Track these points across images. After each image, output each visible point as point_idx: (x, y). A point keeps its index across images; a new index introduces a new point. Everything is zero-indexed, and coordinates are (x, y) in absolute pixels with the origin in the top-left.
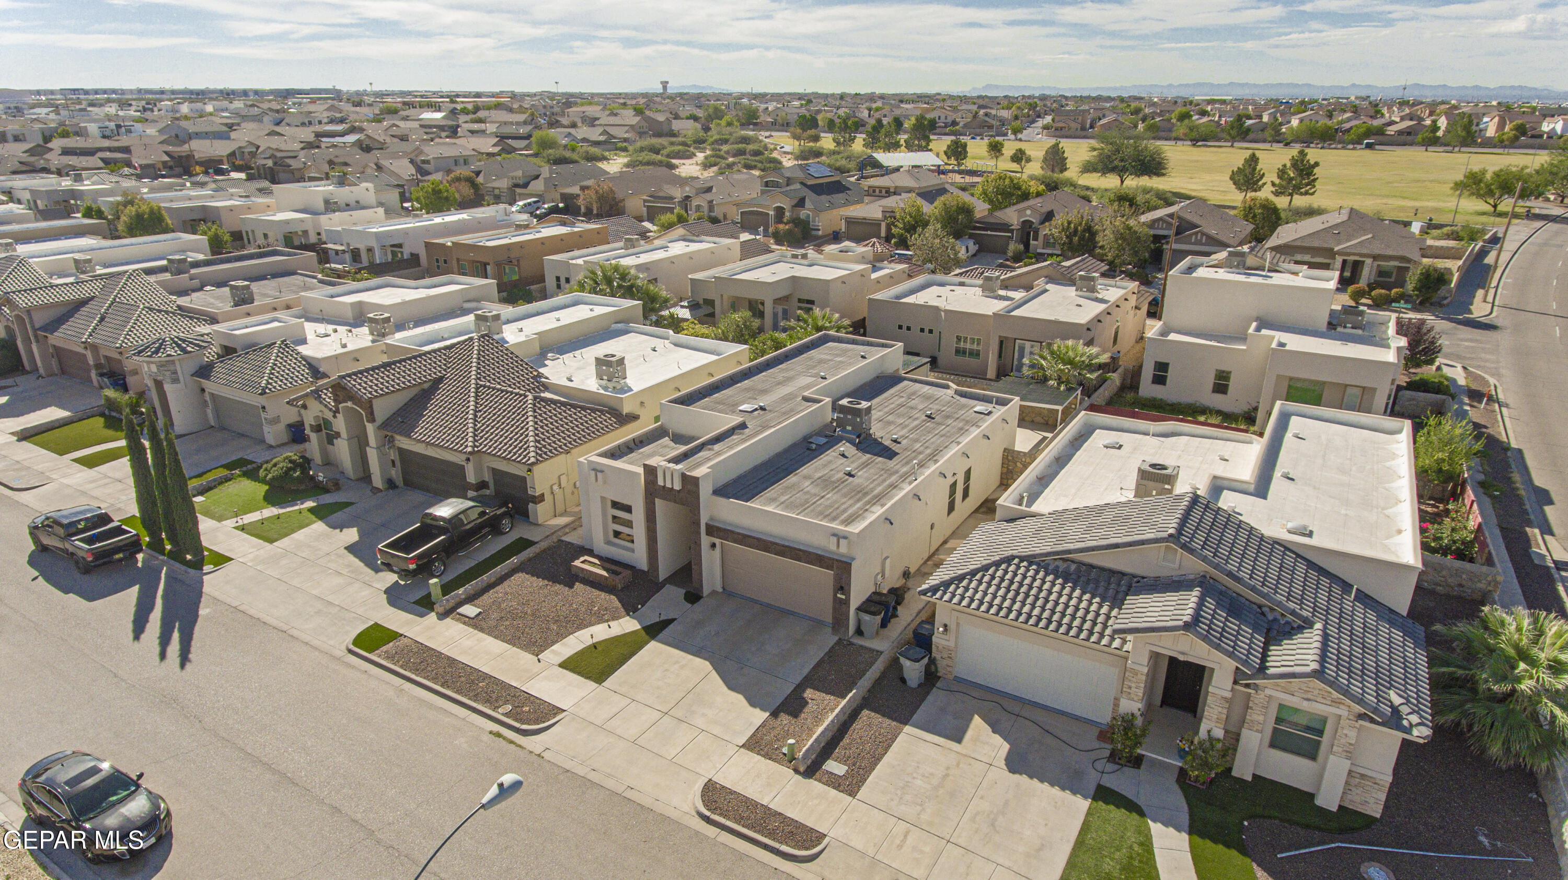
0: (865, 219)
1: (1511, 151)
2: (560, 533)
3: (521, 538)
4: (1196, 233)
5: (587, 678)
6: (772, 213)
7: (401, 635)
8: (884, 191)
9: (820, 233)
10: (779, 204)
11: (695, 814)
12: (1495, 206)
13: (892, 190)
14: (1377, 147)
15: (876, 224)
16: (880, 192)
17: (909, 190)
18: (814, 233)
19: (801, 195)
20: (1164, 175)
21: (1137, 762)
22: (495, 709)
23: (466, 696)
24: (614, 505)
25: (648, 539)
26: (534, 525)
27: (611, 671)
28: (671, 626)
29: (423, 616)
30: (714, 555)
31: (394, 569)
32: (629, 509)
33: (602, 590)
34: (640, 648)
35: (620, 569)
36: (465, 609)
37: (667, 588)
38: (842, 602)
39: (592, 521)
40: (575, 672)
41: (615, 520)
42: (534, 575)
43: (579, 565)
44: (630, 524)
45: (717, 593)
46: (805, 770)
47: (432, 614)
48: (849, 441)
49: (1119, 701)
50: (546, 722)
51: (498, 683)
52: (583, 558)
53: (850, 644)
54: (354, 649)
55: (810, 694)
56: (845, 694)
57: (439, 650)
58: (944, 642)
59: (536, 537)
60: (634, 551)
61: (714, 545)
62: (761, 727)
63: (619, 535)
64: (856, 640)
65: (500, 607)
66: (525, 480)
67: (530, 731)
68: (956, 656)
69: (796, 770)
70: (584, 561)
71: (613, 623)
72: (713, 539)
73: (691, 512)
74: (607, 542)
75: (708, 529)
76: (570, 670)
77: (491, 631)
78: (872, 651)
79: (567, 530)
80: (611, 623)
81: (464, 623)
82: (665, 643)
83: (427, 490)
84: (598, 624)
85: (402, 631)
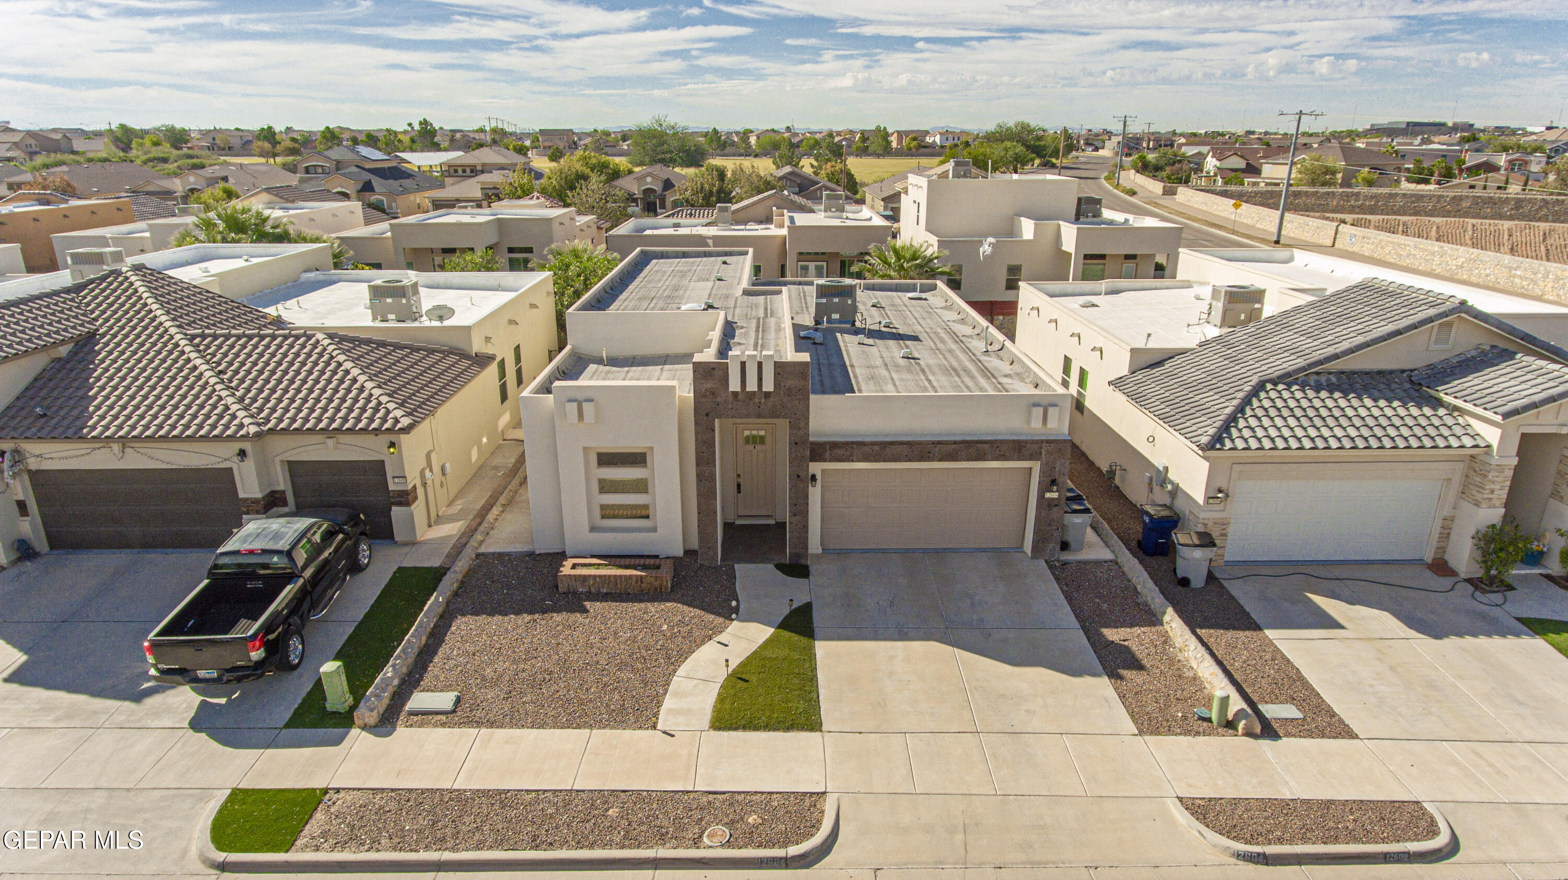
0: (457, 200)
1: (918, 157)
2: (473, 543)
3: (401, 570)
5: (788, 729)
7: (326, 791)
8: (468, 170)
10: (340, 189)
11: (1233, 860)
13: (479, 168)
19: (367, 181)
21: (1513, 585)
22: (696, 842)
23: (609, 845)
24: (606, 459)
25: (700, 495)
26: (413, 543)
27: (813, 704)
28: (815, 614)
29: (337, 741)
30: (815, 494)
31: (202, 674)
32: (637, 459)
33: (641, 601)
34: (812, 657)
35: (648, 561)
36: (419, 700)
37: (740, 569)
38: (1052, 504)
39: (564, 497)
40: (756, 728)
41: (606, 487)
42: (492, 614)
43: (573, 572)
44: (641, 486)
45: (818, 556)
46: (1258, 729)
47: (355, 732)
48: (843, 331)
49: (1452, 519)
50: (816, 826)
51: (641, 797)
52: (569, 563)
53: (1065, 564)
54: (221, 856)
55: (1112, 634)
56: (1152, 619)
57: (447, 785)
58: (1216, 515)
59: (436, 562)
60: (654, 529)
61: (814, 478)
62: (1122, 697)
63: (608, 512)
64: (1067, 556)
65: (484, 678)
66: (379, 467)
67: (802, 856)
68: (1231, 530)
69: (1249, 734)
70: (574, 566)
71: (722, 638)
72: (816, 468)
73: (792, 426)
74: (593, 529)
75: (812, 451)
76: (744, 728)
77: (513, 720)
78: (1098, 563)
79: (479, 537)
80: (719, 638)
81: (435, 725)
82: (839, 638)
83: (119, 543)
84: (698, 646)
85: (318, 782)
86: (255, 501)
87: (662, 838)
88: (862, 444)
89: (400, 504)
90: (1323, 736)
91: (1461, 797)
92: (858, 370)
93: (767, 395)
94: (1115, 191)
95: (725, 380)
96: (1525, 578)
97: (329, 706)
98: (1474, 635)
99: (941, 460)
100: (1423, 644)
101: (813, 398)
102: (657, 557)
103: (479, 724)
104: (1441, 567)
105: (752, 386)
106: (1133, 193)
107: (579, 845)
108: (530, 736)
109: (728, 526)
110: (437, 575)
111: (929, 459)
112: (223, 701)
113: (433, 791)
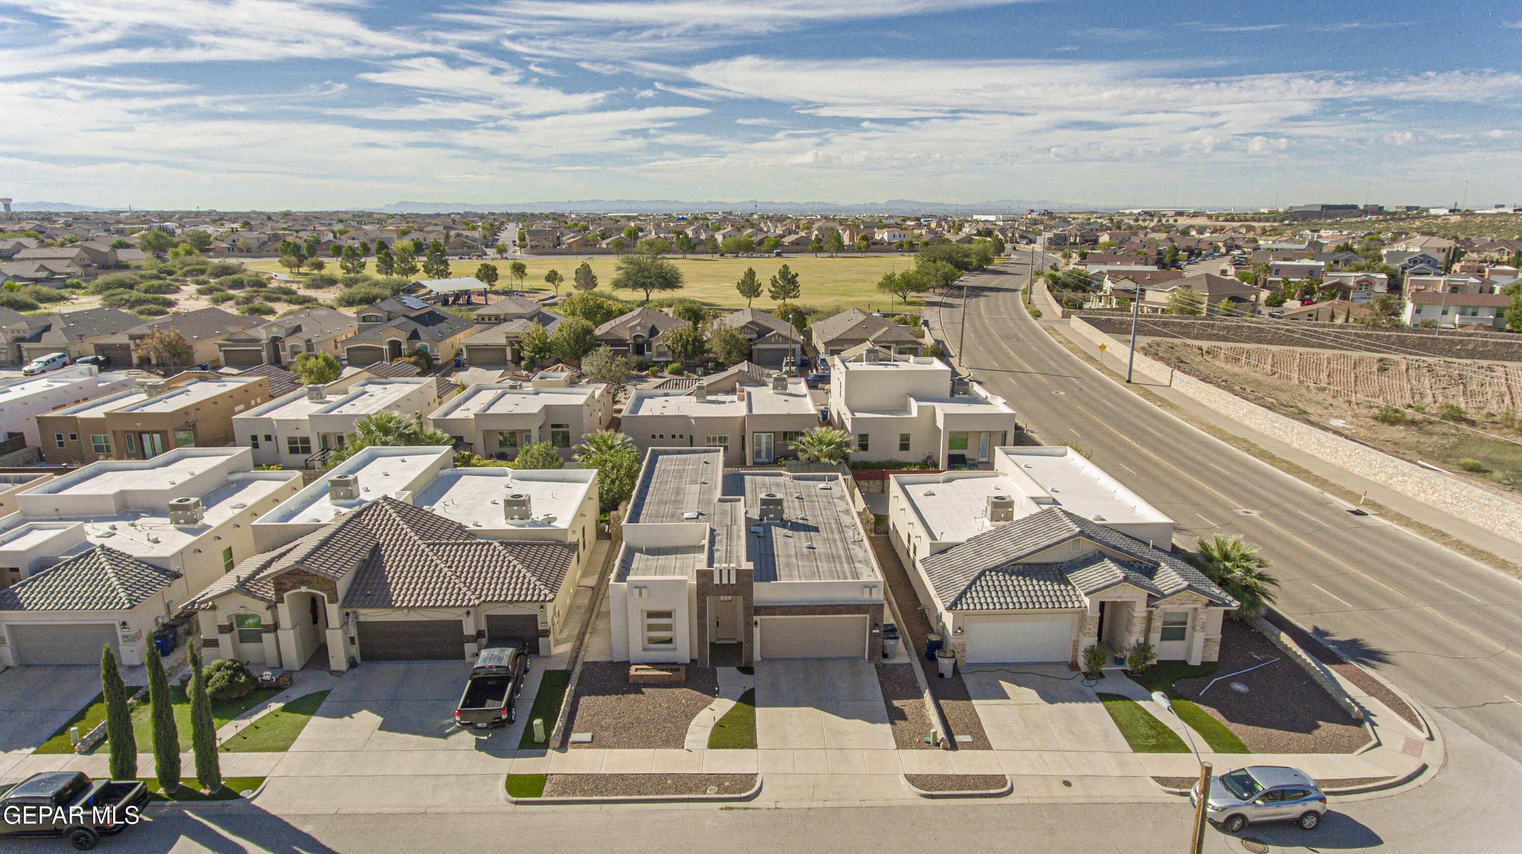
0: (486, 345)
1: (867, 254)
2: (581, 656)
3: (547, 672)
4: (774, 335)
5: (742, 748)
6: (386, 347)
7: (547, 775)
8: (493, 318)
9: (440, 362)
10: (393, 338)
11: (922, 797)
12: (905, 298)
13: (502, 317)
14: (784, 255)
15: (501, 350)
16: (490, 319)
17: (520, 317)
18: (435, 362)
19: (413, 328)
20: (681, 287)
21: (1101, 675)
23: (670, 793)
24: (651, 615)
25: (699, 634)
26: (549, 656)
27: (754, 737)
28: (756, 693)
29: (544, 755)
30: (757, 631)
31: (479, 725)
32: (668, 615)
33: (671, 688)
34: (754, 715)
35: (673, 667)
36: (575, 737)
37: (719, 669)
38: (876, 635)
39: (630, 634)
40: (728, 748)
41: (651, 628)
42: (597, 695)
43: (636, 673)
44: (669, 628)
45: (758, 662)
46: (949, 746)
47: (549, 751)
48: (776, 525)
49: (1078, 642)
50: (753, 786)
51: (681, 776)
52: (633, 668)
53: (885, 665)
54: (515, 799)
55: (896, 703)
56: (919, 695)
57: (598, 772)
58: (960, 641)
59: (563, 667)
60: (675, 649)
61: (756, 623)
62: (894, 733)
63: (652, 641)
64: (886, 661)
65: (602, 726)
66: (535, 617)
67: (747, 797)
68: (967, 648)
69: (945, 748)
70: (636, 670)
71: (711, 706)
72: (757, 618)
73: (745, 599)
74: (644, 649)
75: (755, 610)
76: (723, 748)
77: (620, 745)
78: (901, 665)
79: (582, 653)
80: (710, 706)
81: (585, 748)
82: (767, 706)
83: (397, 658)
84: (700, 710)
85: (543, 771)
86: (472, 636)
87: (691, 791)
88: (780, 607)
89: (544, 636)
90: (978, 749)
91: (1022, 773)
92: (781, 559)
93: (733, 585)
94: (1025, 310)
95: (712, 578)
96: (1111, 673)
97: (536, 740)
98: (1070, 702)
99: (820, 614)
100: (1045, 706)
101: (755, 584)
102: (676, 663)
103: (604, 747)
104: (1074, 666)
105: (725, 581)
106: (1037, 315)
107: (657, 794)
108: (628, 752)
109: (712, 644)
110: (565, 676)
111: (813, 614)
112: (486, 738)
113: (593, 775)
